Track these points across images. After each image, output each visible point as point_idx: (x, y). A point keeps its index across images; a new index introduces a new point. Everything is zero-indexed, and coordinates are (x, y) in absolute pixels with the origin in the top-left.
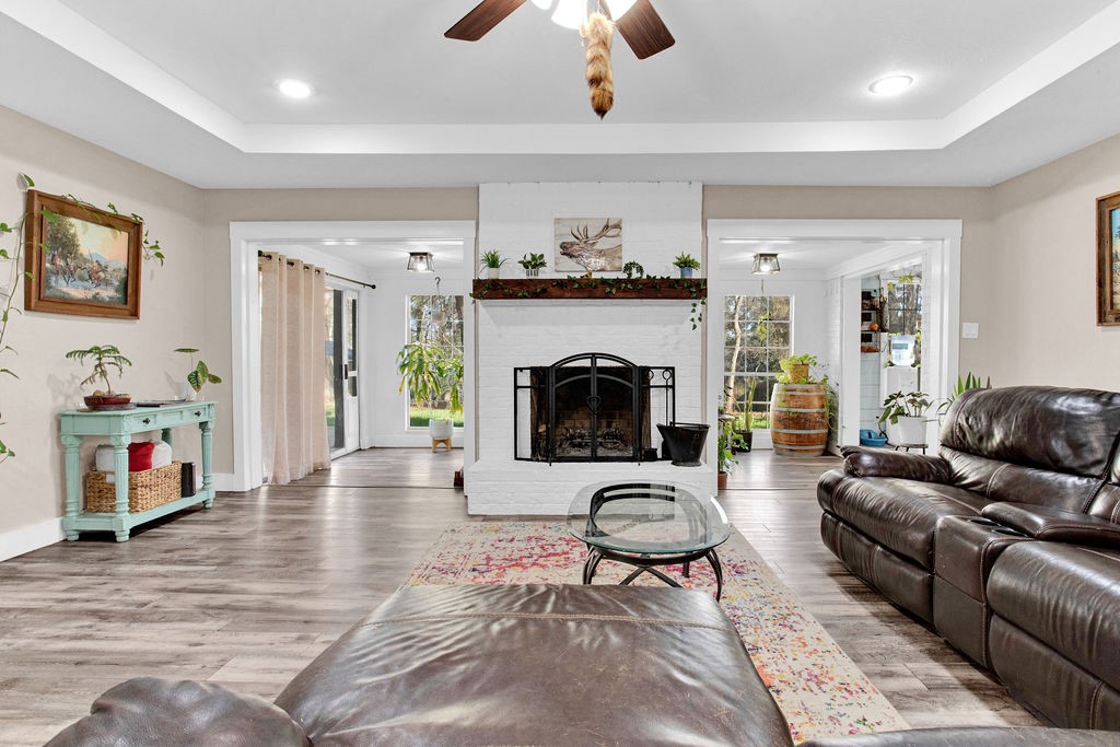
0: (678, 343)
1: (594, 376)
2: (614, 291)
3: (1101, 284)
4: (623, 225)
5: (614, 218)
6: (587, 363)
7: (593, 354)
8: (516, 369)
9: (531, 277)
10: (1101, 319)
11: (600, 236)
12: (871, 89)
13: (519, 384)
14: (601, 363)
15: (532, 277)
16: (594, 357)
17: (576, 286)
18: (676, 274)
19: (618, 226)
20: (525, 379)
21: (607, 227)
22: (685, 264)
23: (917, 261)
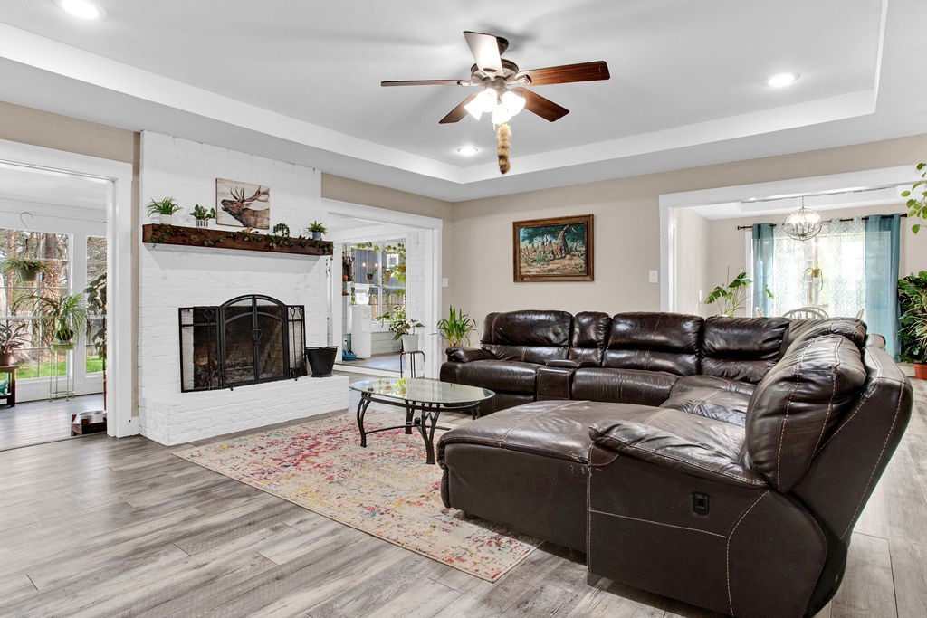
0: (306, 287)
1: (255, 313)
2: (275, 245)
3: (515, 262)
4: (270, 193)
5: (264, 186)
6: (249, 303)
7: (254, 296)
8: (180, 310)
9: (200, 227)
10: (515, 280)
11: (252, 199)
12: (458, 150)
13: (183, 323)
14: (260, 303)
15: (203, 227)
16: (254, 298)
17: (246, 239)
18: (309, 236)
19: (266, 193)
20: (188, 319)
21: (258, 192)
22: (316, 229)
23: (403, 237)
